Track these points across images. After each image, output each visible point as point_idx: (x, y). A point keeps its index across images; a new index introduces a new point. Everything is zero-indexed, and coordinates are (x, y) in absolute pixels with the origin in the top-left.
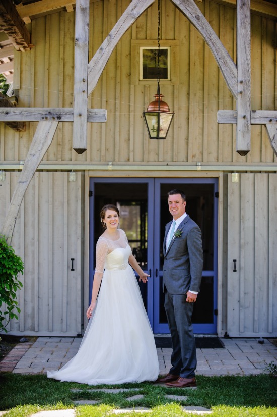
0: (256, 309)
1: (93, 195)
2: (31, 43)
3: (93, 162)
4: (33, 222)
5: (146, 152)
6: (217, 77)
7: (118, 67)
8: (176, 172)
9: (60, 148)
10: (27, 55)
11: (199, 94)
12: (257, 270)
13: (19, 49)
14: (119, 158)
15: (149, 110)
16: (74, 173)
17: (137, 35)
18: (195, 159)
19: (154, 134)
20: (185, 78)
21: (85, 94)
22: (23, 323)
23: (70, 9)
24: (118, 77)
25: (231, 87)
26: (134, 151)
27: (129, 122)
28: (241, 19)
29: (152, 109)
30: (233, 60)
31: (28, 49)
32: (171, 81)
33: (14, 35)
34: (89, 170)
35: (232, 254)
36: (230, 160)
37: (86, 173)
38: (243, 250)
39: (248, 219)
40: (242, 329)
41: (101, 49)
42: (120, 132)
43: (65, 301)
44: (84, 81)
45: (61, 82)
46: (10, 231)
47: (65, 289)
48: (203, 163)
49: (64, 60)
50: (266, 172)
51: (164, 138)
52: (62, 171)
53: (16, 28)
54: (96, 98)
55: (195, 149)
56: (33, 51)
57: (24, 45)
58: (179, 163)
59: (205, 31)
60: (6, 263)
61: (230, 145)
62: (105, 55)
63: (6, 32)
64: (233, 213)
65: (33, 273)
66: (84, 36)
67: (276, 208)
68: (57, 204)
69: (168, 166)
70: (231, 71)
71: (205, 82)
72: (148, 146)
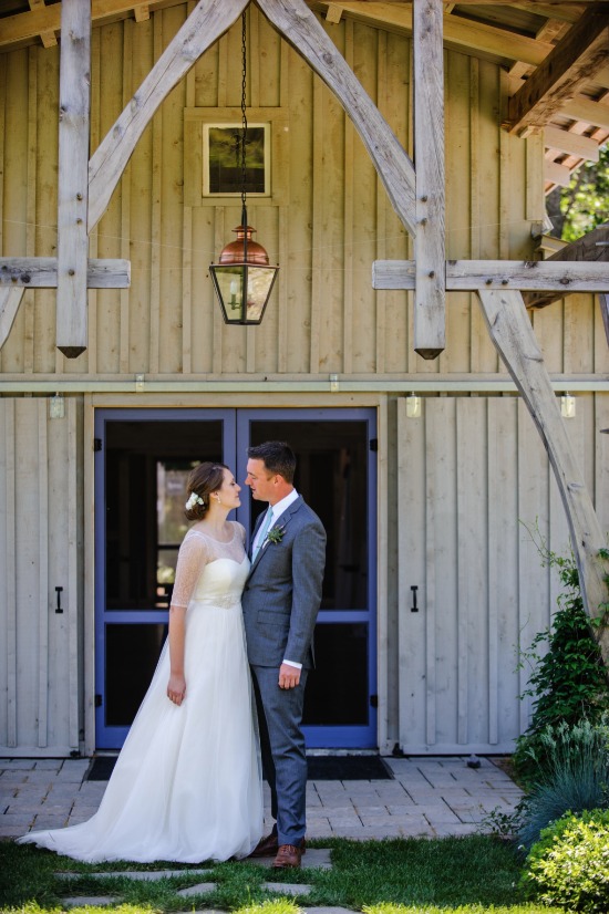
0: (461, 693)
1: (103, 447)
3: (103, 376)
5: (218, 353)
6: (372, 188)
7: (157, 167)
8: (284, 397)
9: (29, 346)
11: (334, 225)
12: (462, 608)
14: (159, 366)
15: (223, 260)
16: (61, 400)
17: (196, 99)
18: (326, 367)
19: (235, 314)
20: (302, 191)
21: (82, 227)
23: (49, 42)
24: (157, 189)
25: (401, 210)
26: (191, 351)
27: (181, 288)
28: (422, 63)
29: (231, 259)
30: (407, 152)
32: (271, 197)
34: (93, 393)
35: (409, 574)
36: (403, 369)
37: (87, 399)
38: (431, 566)
39: (443, 498)
40: (431, 738)
41: (117, 128)
42: (161, 309)
43: (43, 681)
44: (79, 199)
45: (32, 202)
47: (44, 653)
48: (343, 376)
49: (37, 152)
50: (480, 394)
51: (256, 323)
52: (34, 395)
54: (109, 236)
55: (325, 345)
58: (290, 376)
59: (344, 88)
61: (403, 336)
62: (126, 141)
64: (409, 485)
66: (80, 99)
67: (503, 474)
68: (23, 467)
69: (266, 383)
70: (401, 175)
71: (346, 199)
72: (223, 339)
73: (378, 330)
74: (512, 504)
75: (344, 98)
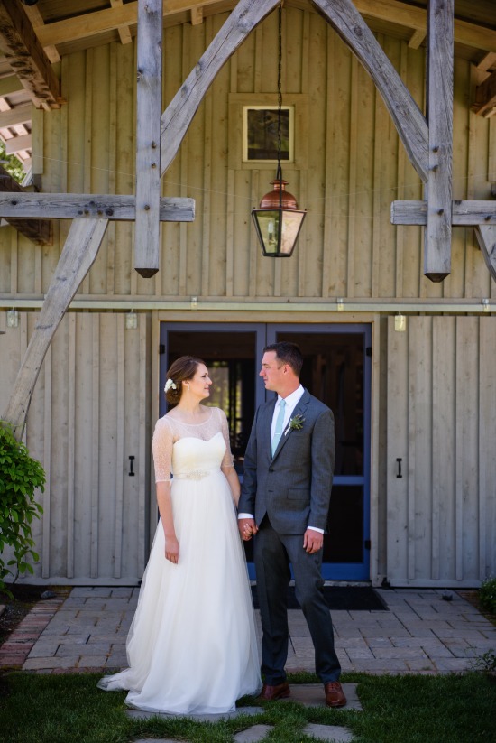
0: (434, 540)
1: (166, 351)
2: (60, 96)
3: (167, 298)
4: (67, 395)
5: (253, 281)
7: (208, 139)
8: (302, 315)
9: (111, 274)
10: (55, 118)
11: (341, 185)
12: (436, 476)
13: (41, 106)
14: (209, 290)
15: (262, 206)
16: (135, 315)
17: (238, 86)
18: (334, 293)
19: (271, 249)
20: (317, 159)
21: (156, 171)
22: (47, 564)
23: (126, 39)
24: (208, 156)
25: (416, 159)
26: (233, 279)
27: (226, 232)
28: (436, 36)
29: (269, 205)
30: (422, 112)
31: (56, 106)
32: (294, 163)
33: (29, 76)
34: (159, 310)
35: (396, 448)
36: (391, 294)
37: (155, 316)
38: (412, 442)
39: (422, 392)
40: (411, 573)
41: (185, 89)
42: (210, 247)
43: (119, 527)
44: (153, 147)
45: (113, 164)
46: (20, 415)
47: (119, 506)
48: (347, 300)
49: (117, 126)
50: (451, 314)
51: (287, 256)
52: (115, 311)
53: (33, 63)
54: (172, 184)
55: (333, 276)
56: (64, 110)
57: (48, 98)
58: (307, 299)
59: (371, 56)
60: (12, 473)
61: (392, 269)
62: (192, 100)
63: (15, 69)
64: (396, 382)
65: (65, 479)
66: (154, 63)
67: (468, 374)
68: (105, 365)
69: (288, 305)
70: (417, 130)
71: (351, 165)
72: (257, 271)
73: (374, 265)
74: (474, 397)
75: (371, 65)
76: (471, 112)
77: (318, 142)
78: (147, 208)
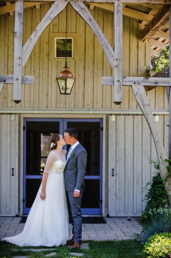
0: (126, 199)
1: (25, 129)
3: (26, 109)
5: (58, 103)
6: (102, 56)
7: (41, 50)
8: (77, 115)
9: (5, 100)
11: (91, 66)
12: (126, 175)
14: (42, 106)
15: (60, 76)
16: (14, 115)
17: (53, 30)
18: (89, 107)
19: (63, 92)
20: (82, 57)
21: (20, 67)
23: (12, 14)
24: (41, 56)
25: (110, 63)
26: (51, 102)
27: (48, 84)
28: (117, 21)
29: (62, 76)
30: (112, 46)
34: (23, 113)
35: (111, 165)
36: (110, 107)
37: (21, 115)
38: (118, 163)
39: (121, 144)
40: (117, 212)
41: (30, 39)
42: (42, 90)
43: (8, 195)
44: (20, 58)
45: (6, 59)
47: (8, 187)
48: (93, 109)
49: (8, 45)
50: (132, 115)
51: (69, 94)
52: (7, 114)
54: (28, 69)
55: (88, 101)
58: (78, 109)
59: (94, 28)
61: (110, 98)
62: (33, 42)
64: (112, 140)
66: (20, 30)
67: (138, 137)
68: (3, 134)
69: (72, 111)
70: (110, 52)
71: (95, 59)
72: (60, 99)
73: (103, 97)
74: (141, 146)
75: (94, 31)
76: (139, 40)
77: (83, 51)
78: (17, 79)
